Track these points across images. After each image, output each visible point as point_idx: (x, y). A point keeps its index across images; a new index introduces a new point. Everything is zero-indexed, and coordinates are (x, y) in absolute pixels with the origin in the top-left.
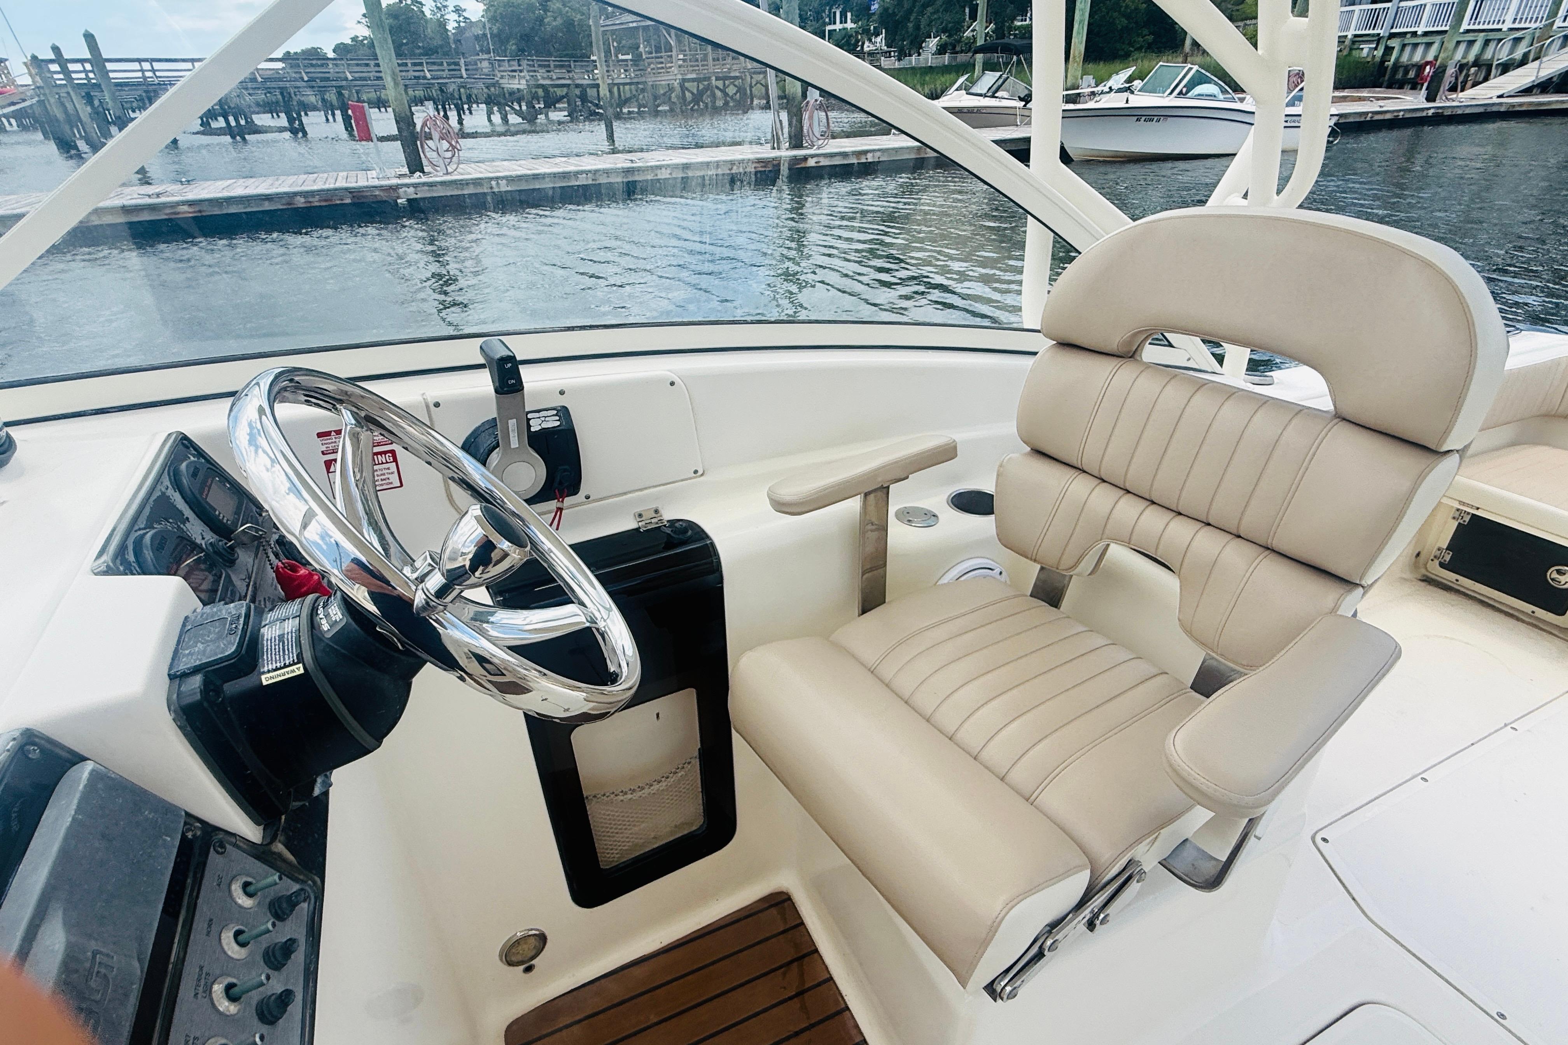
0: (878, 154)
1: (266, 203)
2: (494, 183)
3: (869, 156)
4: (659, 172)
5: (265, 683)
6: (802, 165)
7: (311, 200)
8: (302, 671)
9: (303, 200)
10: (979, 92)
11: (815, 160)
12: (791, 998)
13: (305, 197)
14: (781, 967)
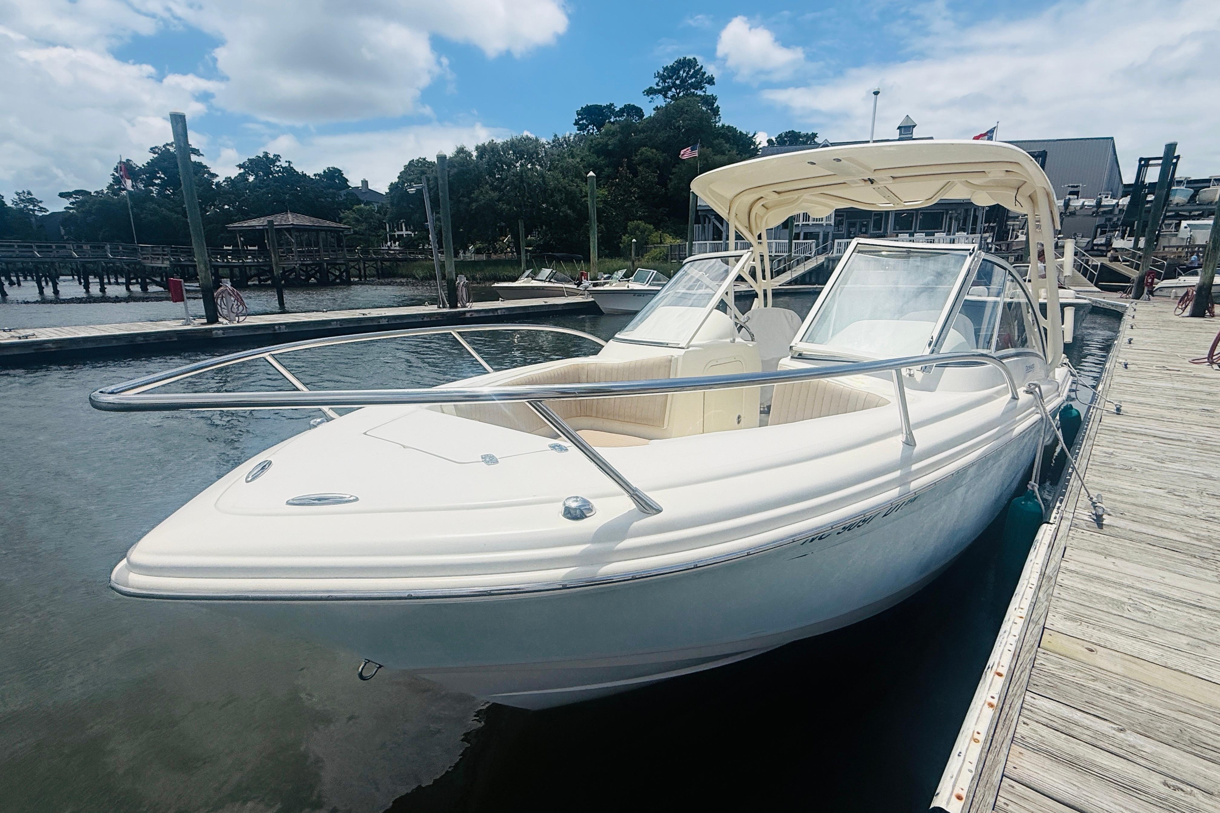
0: (504, 310)
1: (114, 341)
2: (277, 327)
3: (499, 311)
4: (381, 320)
6: (463, 317)
7: (148, 339)
9: (142, 339)
10: (540, 278)
11: (470, 314)
13: (144, 337)
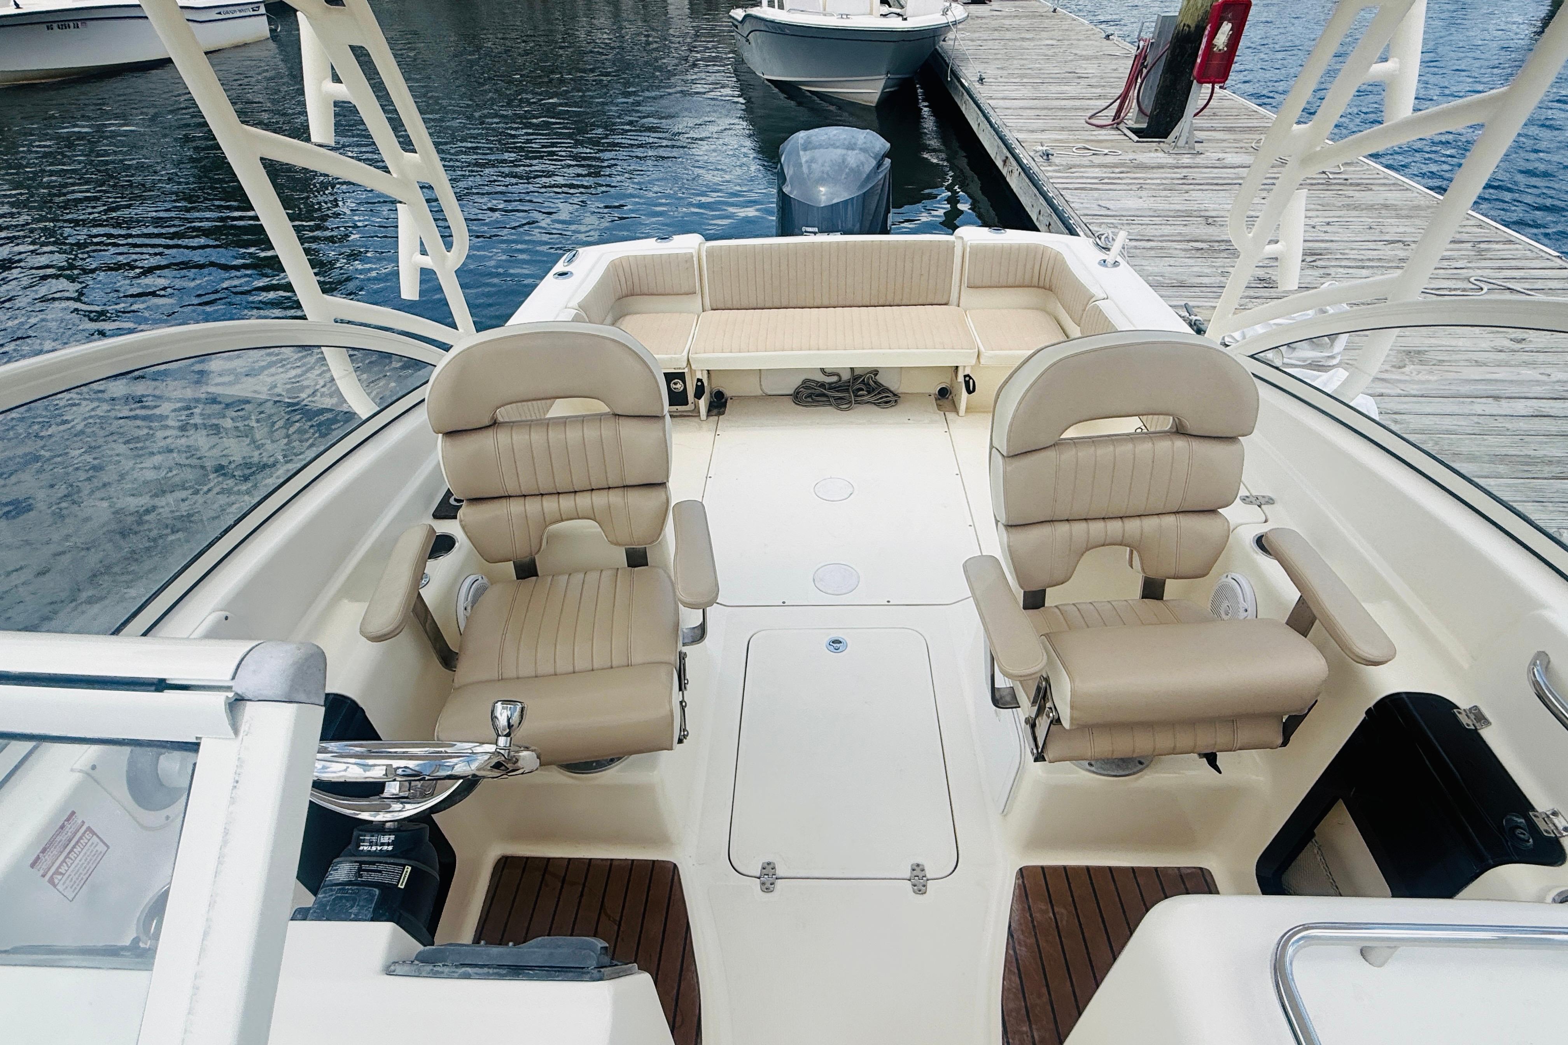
5: (402, 887)
8: (410, 868)
12: (562, 887)
14: (541, 883)
